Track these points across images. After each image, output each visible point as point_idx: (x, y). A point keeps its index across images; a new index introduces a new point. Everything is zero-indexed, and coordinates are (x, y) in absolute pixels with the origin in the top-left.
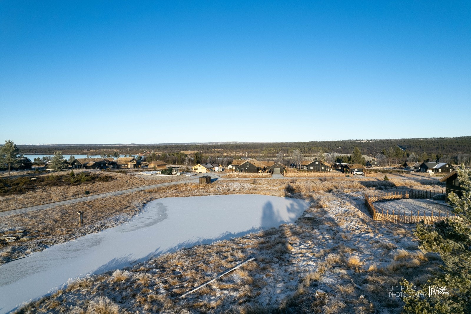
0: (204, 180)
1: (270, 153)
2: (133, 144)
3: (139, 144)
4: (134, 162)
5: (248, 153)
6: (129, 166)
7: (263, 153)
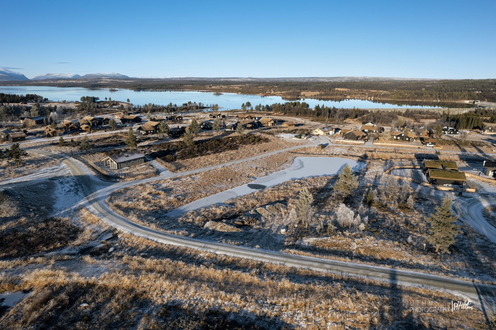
0: (320, 146)
1: (399, 98)
2: (251, 78)
3: (256, 78)
4: (273, 122)
5: (374, 97)
6: (269, 125)
7: (392, 98)
